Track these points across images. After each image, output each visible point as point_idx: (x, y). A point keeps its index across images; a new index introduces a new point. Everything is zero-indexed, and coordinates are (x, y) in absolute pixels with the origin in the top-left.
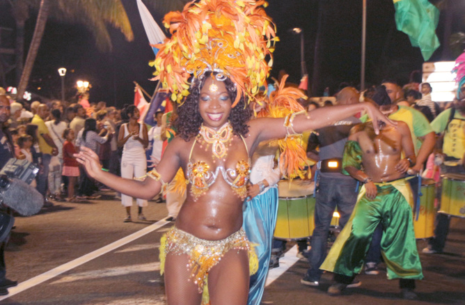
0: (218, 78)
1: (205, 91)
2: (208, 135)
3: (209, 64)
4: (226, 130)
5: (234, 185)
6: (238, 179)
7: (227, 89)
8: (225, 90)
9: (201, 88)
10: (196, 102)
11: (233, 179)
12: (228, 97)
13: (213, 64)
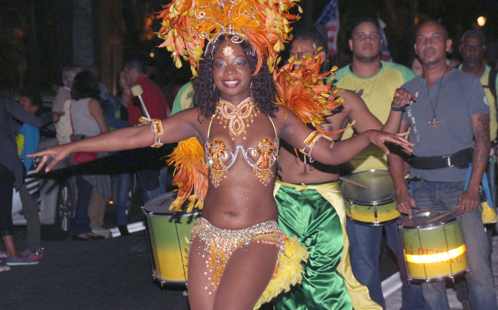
0: (234, 41)
1: (218, 56)
2: (226, 110)
3: (223, 25)
4: (247, 105)
5: (256, 168)
6: (260, 161)
7: (245, 53)
8: (242, 54)
9: (214, 53)
10: (210, 70)
11: (254, 160)
12: (245, 61)
13: (227, 26)
